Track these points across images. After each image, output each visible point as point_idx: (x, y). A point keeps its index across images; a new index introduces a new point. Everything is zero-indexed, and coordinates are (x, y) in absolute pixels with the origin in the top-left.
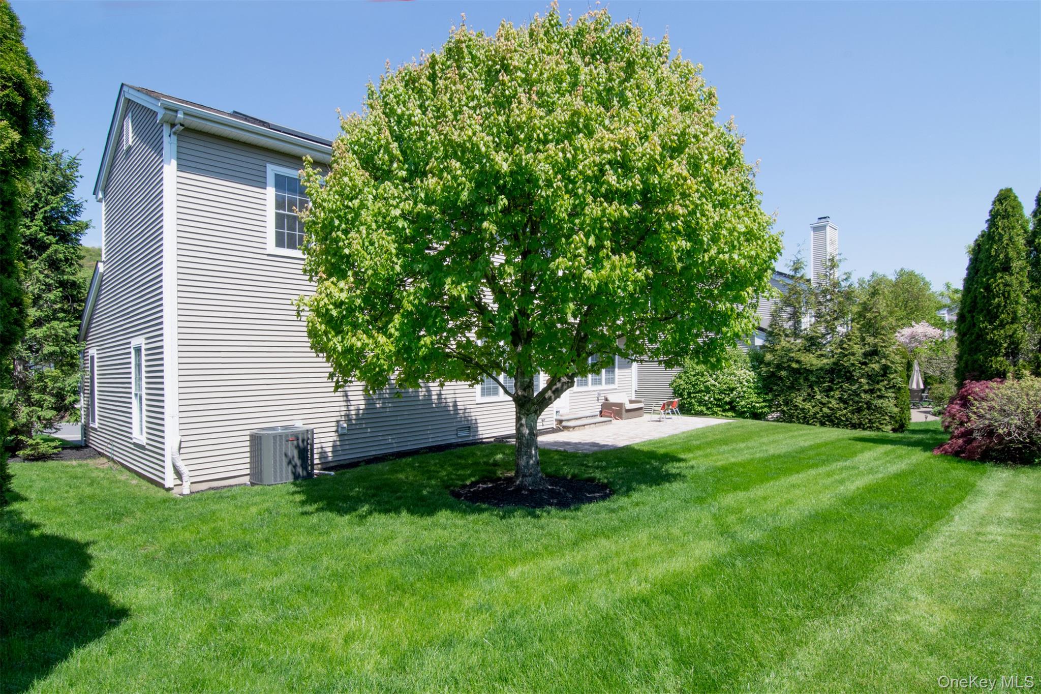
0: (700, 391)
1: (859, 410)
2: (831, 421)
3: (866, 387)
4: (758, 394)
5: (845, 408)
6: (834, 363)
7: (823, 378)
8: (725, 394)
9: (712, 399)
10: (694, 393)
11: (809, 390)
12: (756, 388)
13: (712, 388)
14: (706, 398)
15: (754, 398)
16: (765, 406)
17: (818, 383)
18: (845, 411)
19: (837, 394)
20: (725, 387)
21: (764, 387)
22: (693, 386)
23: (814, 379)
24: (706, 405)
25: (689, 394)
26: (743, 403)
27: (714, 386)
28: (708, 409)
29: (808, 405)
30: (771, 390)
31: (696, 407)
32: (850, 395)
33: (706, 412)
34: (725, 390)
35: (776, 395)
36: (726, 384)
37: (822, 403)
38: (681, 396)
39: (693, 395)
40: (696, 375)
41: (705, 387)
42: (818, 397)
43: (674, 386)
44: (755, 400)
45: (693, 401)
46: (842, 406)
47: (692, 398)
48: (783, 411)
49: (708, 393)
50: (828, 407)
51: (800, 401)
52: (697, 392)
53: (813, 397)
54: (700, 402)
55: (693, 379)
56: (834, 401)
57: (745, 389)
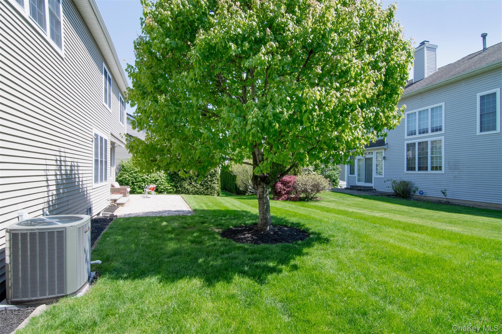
0: (140, 181)
1: (207, 189)
2: (198, 193)
3: (210, 179)
4: (168, 182)
11: (189, 181)
12: (167, 180)
13: (147, 180)
14: (143, 185)
15: (166, 184)
16: (171, 189)
17: (193, 177)
18: (203, 189)
19: (200, 182)
20: (153, 179)
21: (170, 179)
22: (135, 179)
25: (133, 183)
26: (162, 187)
27: (147, 178)
29: (189, 187)
30: (173, 181)
31: (137, 190)
32: (204, 183)
34: (153, 181)
35: (176, 183)
36: (153, 177)
37: (194, 186)
38: (127, 184)
39: (136, 184)
40: (136, 173)
41: (142, 179)
42: (193, 183)
43: (121, 179)
44: (167, 185)
45: (136, 187)
46: (202, 187)
47: (135, 185)
48: (179, 190)
49: (144, 183)
50: (197, 188)
51: (186, 185)
52: (138, 182)
53: (191, 184)
54: (139, 187)
55: (135, 175)
56: (198, 185)
57: (163, 180)
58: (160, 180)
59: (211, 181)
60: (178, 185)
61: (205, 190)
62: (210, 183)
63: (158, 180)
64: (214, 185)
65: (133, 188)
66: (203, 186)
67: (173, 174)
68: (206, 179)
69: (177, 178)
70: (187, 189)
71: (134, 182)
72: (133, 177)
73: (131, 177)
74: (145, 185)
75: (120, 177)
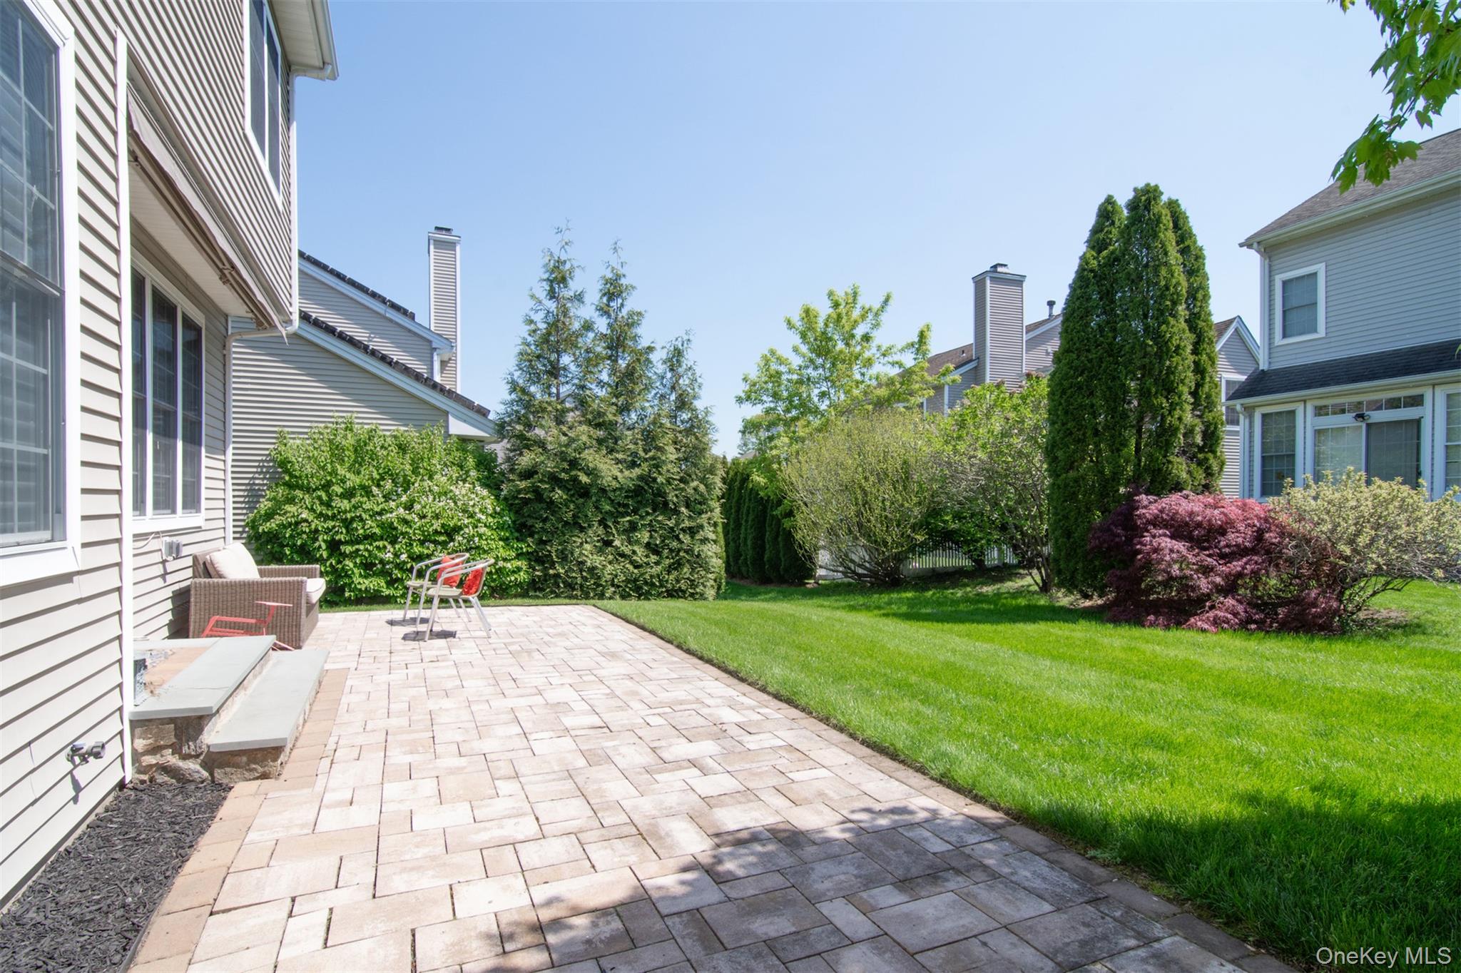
0: (370, 537)
1: (677, 565)
2: (638, 589)
3: (687, 524)
4: (505, 540)
5: (657, 563)
6: (641, 478)
7: (626, 506)
8: (435, 542)
9: (404, 557)
10: (346, 543)
11: (601, 531)
12: (501, 527)
13: (402, 529)
14: (388, 555)
15: (498, 549)
16: (520, 571)
17: (616, 516)
18: (657, 569)
19: (644, 536)
20: (437, 525)
21: (516, 526)
22: (347, 524)
23: (608, 508)
24: (384, 573)
25: (334, 546)
27: (406, 522)
28: (391, 583)
29: (595, 560)
30: (529, 531)
31: (357, 579)
32: (663, 539)
33: (386, 592)
34: (436, 532)
35: (542, 542)
36: (437, 516)
37: (623, 555)
38: (306, 554)
39: (348, 549)
40: (349, 494)
41: (381, 525)
42: (617, 543)
43: (272, 525)
44: (503, 553)
45: (349, 564)
46: (654, 558)
47: (344, 555)
48: (557, 576)
49: (393, 543)
50: (632, 562)
51: (587, 550)
52: (358, 541)
53: (608, 543)
54: (368, 567)
55: (345, 505)
56: (640, 551)
57: (482, 530)
58: (469, 531)
59: (692, 531)
60: (553, 549)
61: (669, 573)
62: (686, 539)
63: (457, 529)
64: (705, 548)
65: (334, 570)
66: (656, 552)
67: (526, 502)
68: (671, 523)
69: (545, 520)
70: (592, 570)
71: (340, 542)
72: (333, 517)
73: (327, 518)
74: (396, 555)
75: (269, 516)
